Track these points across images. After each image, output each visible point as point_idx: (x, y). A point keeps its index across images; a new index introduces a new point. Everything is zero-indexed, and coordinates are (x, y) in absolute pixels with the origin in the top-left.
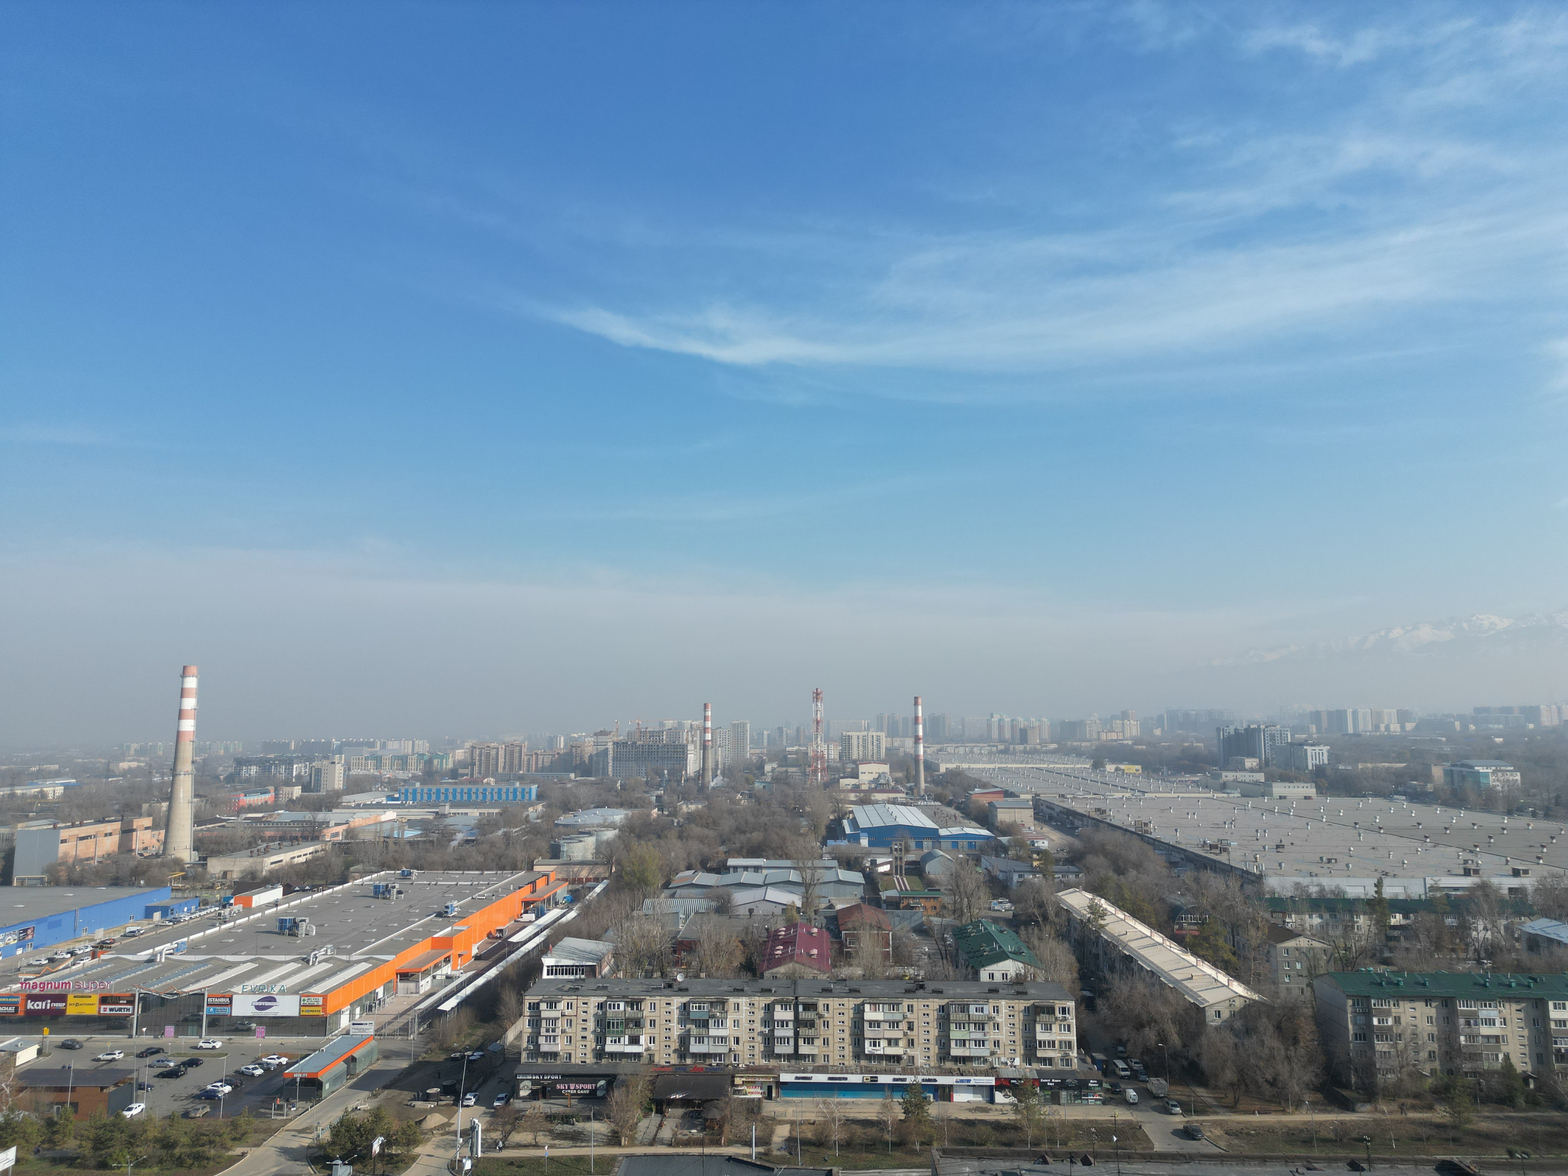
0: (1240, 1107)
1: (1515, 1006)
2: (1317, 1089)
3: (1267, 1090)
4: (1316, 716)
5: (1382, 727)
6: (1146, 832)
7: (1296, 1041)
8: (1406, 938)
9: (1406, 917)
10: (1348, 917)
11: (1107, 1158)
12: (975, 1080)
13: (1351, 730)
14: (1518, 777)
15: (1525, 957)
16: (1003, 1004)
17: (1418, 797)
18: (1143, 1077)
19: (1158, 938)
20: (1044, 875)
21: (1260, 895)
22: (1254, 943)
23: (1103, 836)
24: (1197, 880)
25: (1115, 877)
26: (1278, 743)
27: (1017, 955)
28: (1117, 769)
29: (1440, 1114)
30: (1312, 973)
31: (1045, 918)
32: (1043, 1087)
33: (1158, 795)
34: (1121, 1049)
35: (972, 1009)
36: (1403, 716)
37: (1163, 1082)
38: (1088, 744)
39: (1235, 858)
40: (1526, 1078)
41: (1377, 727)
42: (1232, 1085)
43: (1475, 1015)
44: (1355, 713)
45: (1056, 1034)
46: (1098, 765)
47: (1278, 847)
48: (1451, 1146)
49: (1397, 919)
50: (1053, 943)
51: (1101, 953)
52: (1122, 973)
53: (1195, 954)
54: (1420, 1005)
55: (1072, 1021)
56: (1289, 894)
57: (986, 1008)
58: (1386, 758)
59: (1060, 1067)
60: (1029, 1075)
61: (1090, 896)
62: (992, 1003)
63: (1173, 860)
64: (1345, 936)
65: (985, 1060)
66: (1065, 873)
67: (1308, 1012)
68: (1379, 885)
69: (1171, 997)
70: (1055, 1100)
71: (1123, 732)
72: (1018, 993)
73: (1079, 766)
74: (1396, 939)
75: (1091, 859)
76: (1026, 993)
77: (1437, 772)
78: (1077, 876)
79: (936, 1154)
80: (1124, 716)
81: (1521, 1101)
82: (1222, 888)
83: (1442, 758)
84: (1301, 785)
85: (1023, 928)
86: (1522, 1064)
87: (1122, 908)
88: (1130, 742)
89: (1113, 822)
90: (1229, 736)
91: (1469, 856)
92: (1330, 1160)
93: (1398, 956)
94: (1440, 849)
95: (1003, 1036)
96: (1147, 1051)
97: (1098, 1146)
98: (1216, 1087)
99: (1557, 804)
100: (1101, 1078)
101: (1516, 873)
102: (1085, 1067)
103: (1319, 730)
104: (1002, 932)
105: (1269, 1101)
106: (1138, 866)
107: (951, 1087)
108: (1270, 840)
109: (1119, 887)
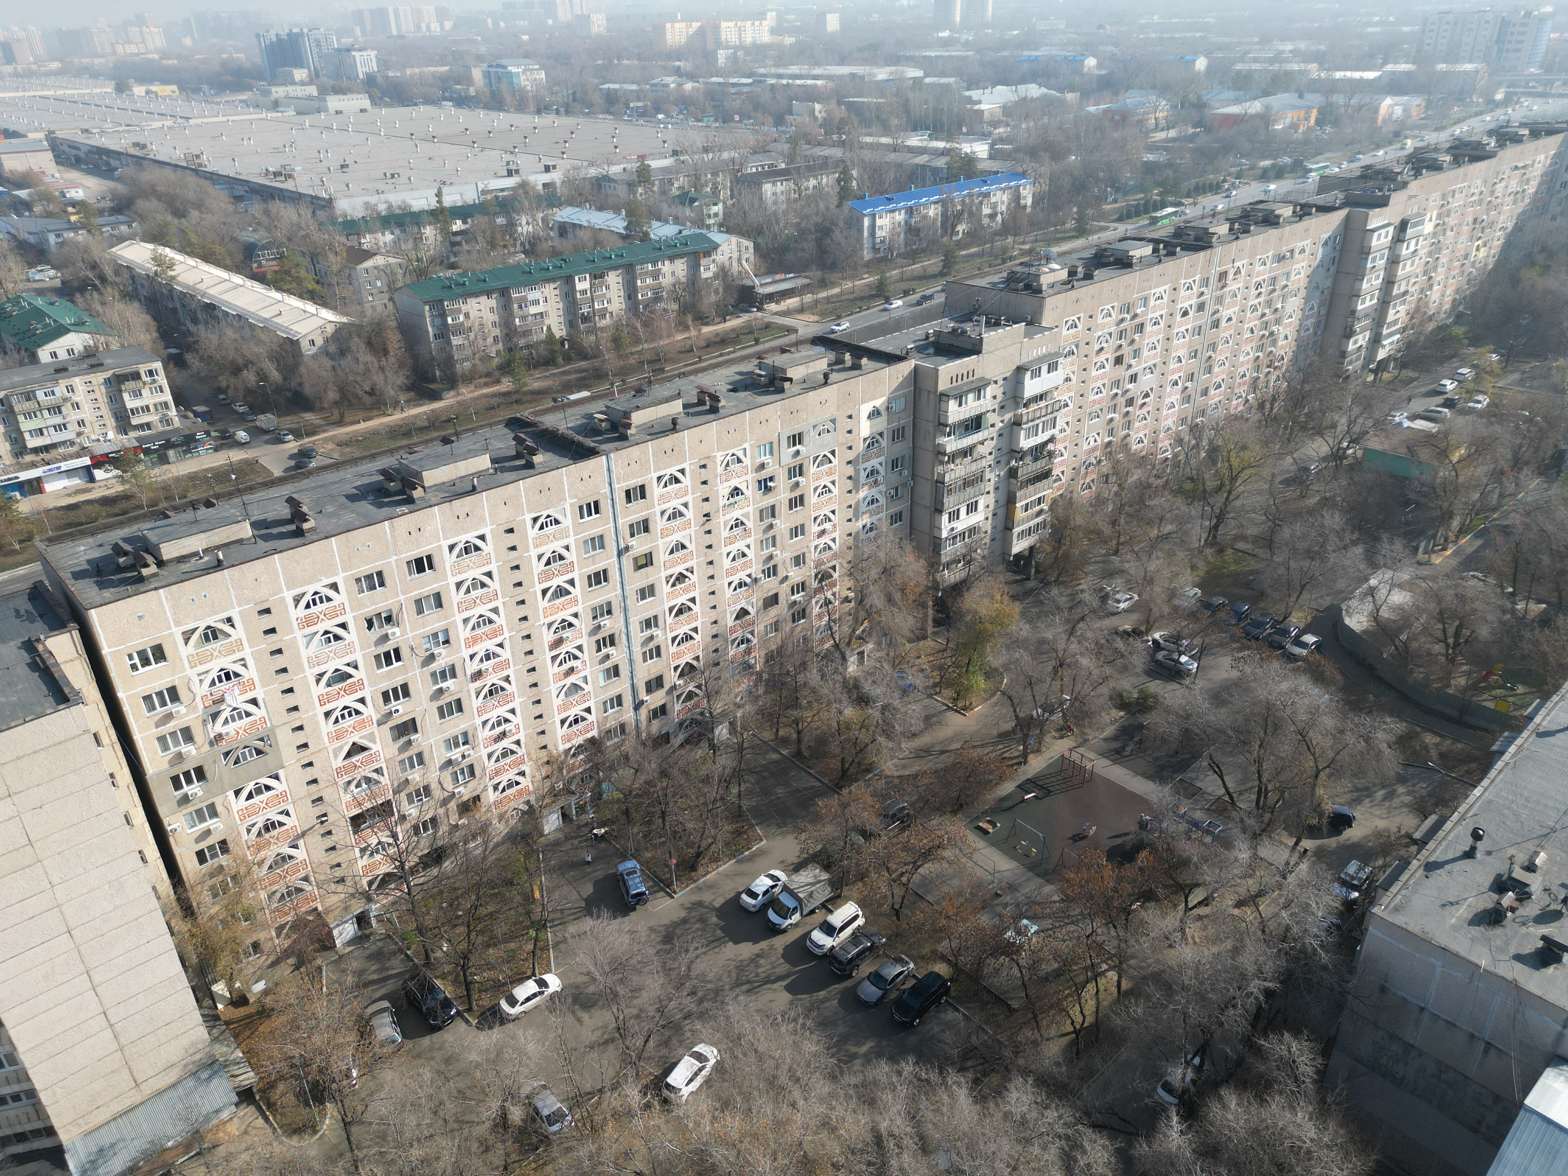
0: (347, 420)
1: (553, 286)
2: (408, 388)
3: (367, 399)
4: (359, 15)
5: (423, 25)
6: (200, 165)
7: (386, 353)
8: (467, 242)
9: (465, 222)
10: (416, 230)
11: (230, 495)
12: (64, 466)
13: (394, 32)
14: (543, 76)
15: (557, 243)
16: (77, 381)
17: (462, 101)
18: (251, 417)
19: (238, 279)
20: (89, 231)
21: (333, 220)
22: (335, 268)
23: (148, 176)
24: (267, 212)
25: (176, 221)
26: (325, 50)
27: (79, 326)
28: (148, 92)
29: (506, 385)
30: (392, 288)
31: (103, 279)
32: (147, 452)
33: (205, 120)
34: (222, 396)
35: (40, 395)
36: (442, 14)
37: (270, 416)
38: (102, 60)
39: (302, 184)
40: (562, 341)
41: (418, 27)
42: (336, 403)
43: (524, 299)
44: (396, 11)
45: (148, 398)
46: (121, 88)
47: (342, 167)
48: (515, 406)
49: (458, 226)
50: (120, 306)
51: (178, 306)
52: (206, 323)
53: (279, 289)
54: (483, 299)
55: (162, 380)
56: (360, 215)
57: (56, 390)
58: (430, 62)
59: (161, 429)
60: (128, 445)
61: (151, 246)
62: (63, 383)
63: (237, 193)
64: (416, 248)
65: (72, 443)
66: (114, 225)
67: (393, 324)
68: (439, 195)
69: (263, 336)
70: (163, 460)
71: (144, 42)
72: (92, 366)
73: (98, 90)
74: (459, 244)
75: (142, 204)
76: (102, 365)
77: (477, 74)
78: (130, 226)
79: (41, 546)
80: (140, 21)
81: (560, 360)
82: (295, 217)
83: (480, 58)
84: (355, 96)
85: (78, 295)
86: (559, 331)
87: (191, 254)
88: (156, 57)
89: (158, 158)
90: (272, 44)
91: (510, 157)
92: (426, 442)
93: (462, 260)
94: (487, 153)
95: (87, 413)
96: (249, 392)
97: (218, 489)
98: (322, 409)
99: (574, 100)
100: (208, 428)
101: (547, 169)
102: (188, 423)
103: (364, 33)
104: (52, 304)
105: (371, 409)
106: (199, 206)
107: (39, 480)
108: (333, 160)
109: (183, 232)
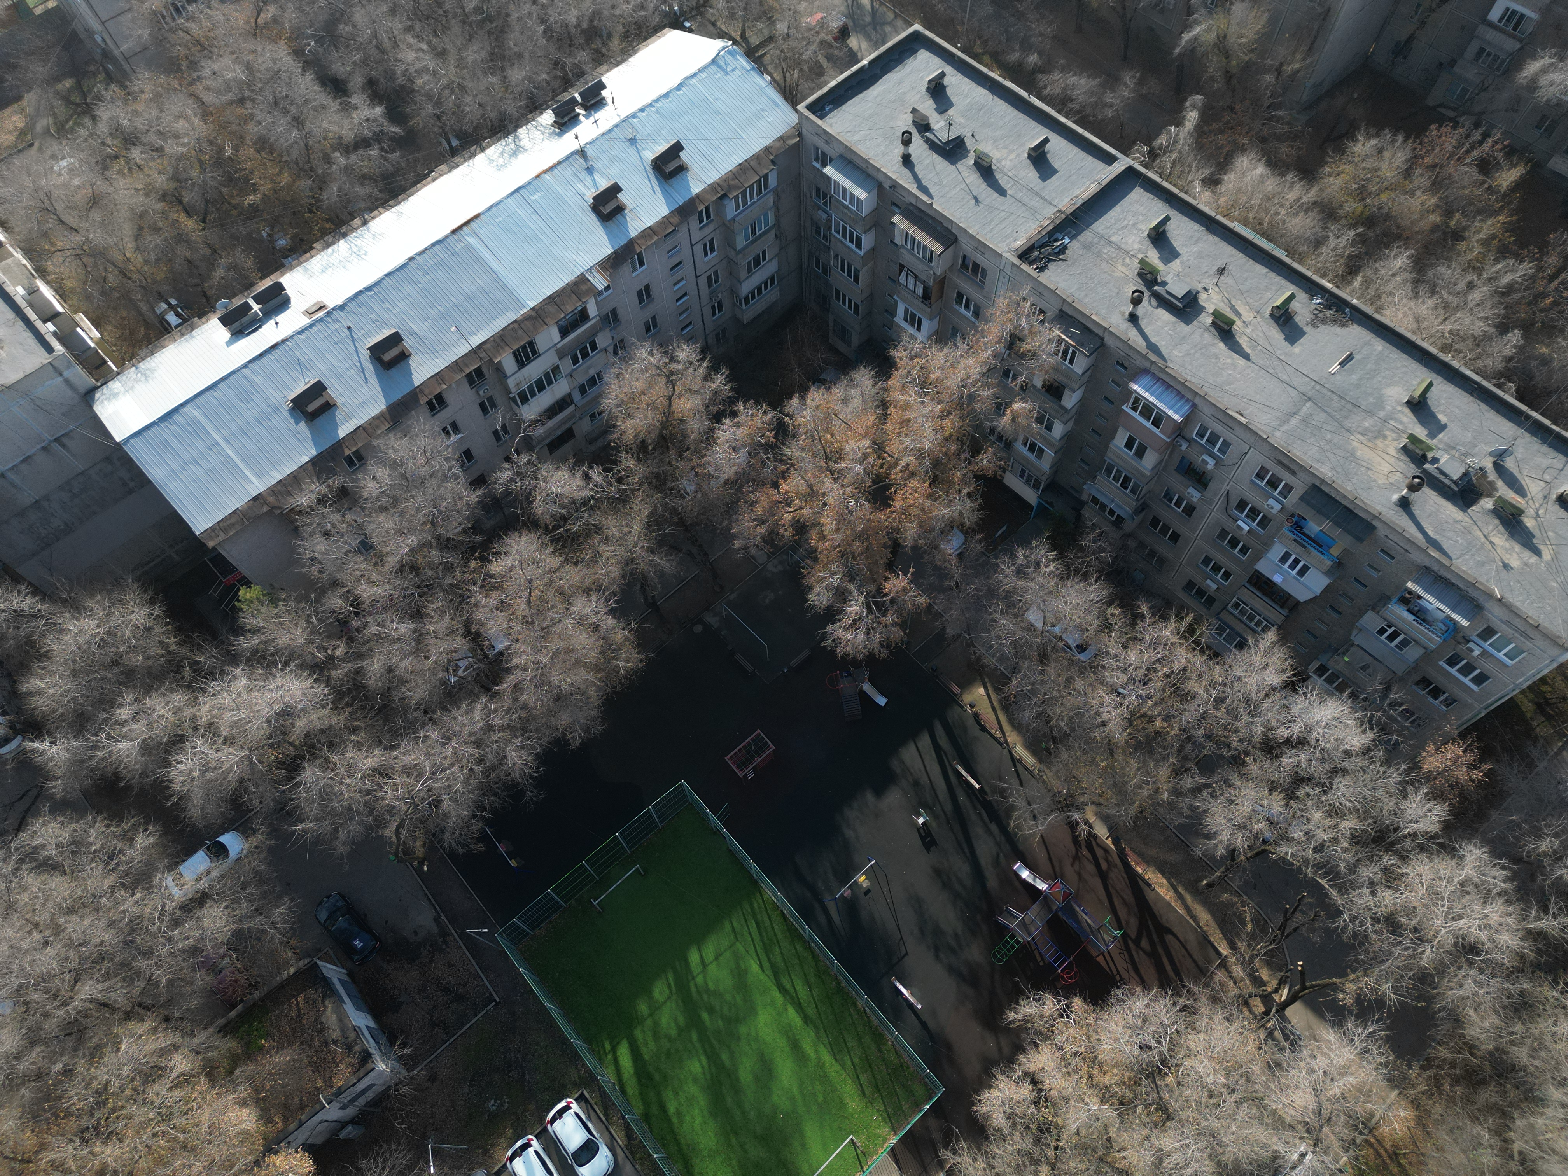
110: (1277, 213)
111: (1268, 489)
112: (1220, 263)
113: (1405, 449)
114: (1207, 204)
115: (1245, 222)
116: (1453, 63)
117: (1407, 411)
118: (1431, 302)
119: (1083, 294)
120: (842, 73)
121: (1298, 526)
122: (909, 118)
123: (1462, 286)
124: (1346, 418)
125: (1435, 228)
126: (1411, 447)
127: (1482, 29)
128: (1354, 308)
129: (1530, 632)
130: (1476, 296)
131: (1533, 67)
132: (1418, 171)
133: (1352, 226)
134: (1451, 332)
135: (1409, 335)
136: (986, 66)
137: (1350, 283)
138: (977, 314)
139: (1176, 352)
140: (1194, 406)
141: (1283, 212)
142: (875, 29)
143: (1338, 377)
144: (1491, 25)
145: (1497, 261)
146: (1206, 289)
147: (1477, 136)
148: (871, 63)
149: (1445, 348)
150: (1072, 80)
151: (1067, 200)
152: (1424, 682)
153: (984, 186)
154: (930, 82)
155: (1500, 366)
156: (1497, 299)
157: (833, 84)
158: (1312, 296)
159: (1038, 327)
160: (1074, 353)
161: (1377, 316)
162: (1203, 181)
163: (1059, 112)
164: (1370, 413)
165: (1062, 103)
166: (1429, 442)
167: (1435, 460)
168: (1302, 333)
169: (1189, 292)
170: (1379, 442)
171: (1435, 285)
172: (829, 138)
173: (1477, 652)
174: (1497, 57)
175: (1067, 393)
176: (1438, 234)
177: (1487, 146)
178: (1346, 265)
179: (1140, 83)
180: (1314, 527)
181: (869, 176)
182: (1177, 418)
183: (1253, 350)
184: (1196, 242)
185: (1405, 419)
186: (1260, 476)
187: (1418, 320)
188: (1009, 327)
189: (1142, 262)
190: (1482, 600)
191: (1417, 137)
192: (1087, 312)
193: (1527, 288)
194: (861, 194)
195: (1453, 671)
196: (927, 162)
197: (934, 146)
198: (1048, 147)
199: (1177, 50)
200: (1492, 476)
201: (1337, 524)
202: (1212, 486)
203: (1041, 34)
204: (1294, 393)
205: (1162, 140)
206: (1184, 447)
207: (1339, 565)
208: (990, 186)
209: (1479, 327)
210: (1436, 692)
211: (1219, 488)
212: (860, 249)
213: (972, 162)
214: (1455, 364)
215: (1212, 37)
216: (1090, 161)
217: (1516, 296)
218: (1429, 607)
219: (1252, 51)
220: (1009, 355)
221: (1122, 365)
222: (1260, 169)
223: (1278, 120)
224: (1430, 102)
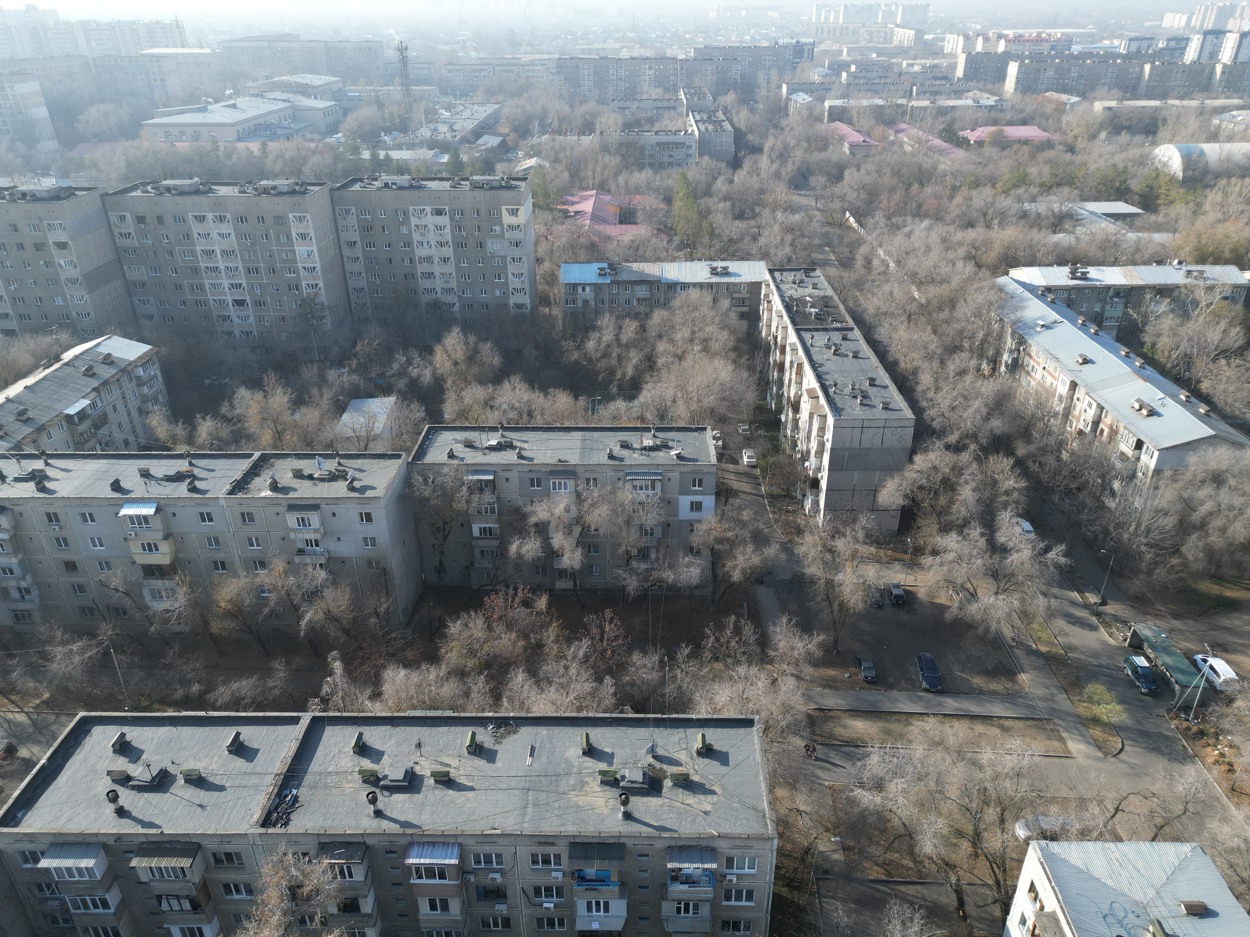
110: (430, 691)
111: (546, 867)
112: (415, 741)
113: (603, 782)
114: (382, 710)
115: (414, 708)
116: (472, 564)
117: (587, 759)
118: (553, 689)
119: (330, 821)
120: (22, 780)
121: (582, 879)
122: (108, 780)
123: (562, 670)
124: (557, 786)
125: (525, 649)
126: (605, 779)
127: (474, 543)
128: (514, 718)
129: (749, 843)
130: (573, 671)
131: (513, 548)
132: (495, 624)
133: (480, 673)
134: (575, 699)
135: (555, 715)
136: (158, 711)
137: (501, 705)
138: (250, 891)
139: (423, 817)
140: (460, 845)
141: (433, 688)
142: (41, 733)
143: (535, 765)
144: (477, 538)
145: (569, 647)
146: (416, 763)
147: (512, 592)
148: (49, 759)
149: (579, 709)
150: (235, 686)
151: (278, 765)
152: (725, 924)
153: (202, 793)
154: (113, 745)
155: (613, 701)
156: (584, 666)
157: (17, 793)
158: (485, 727)
159: (308, 868)
160: (349, 868)
161: (530, 715)
162: (370, 698)
163: (237, 711)
164: (568, 774)
165: (236, 703)
166: (612, 769)
167: (623, 777)
168: (495, 752)
169: (406, 771)
170: (586, 788)
171: (548, 678)
172: (31, 837)
173: (735, 880)
174: (492, 552)
175: (361, 902)
176: (529, 651)
177: (520, 594)
178: (492, 696)
179: (288, 663)
180: (591, 872)
181: (88, 844)
182: (455, 861)
183: (473, 781)
184: (390, 737)
185: (590, 764)
186: (535, 862)
187: (553, 703)
188: (284, 883)
189: (360, 772)
190: (711, 844)
191: (481, 608)
192: (341, 832)
193: (594, 652)
194: (88, 863)
195: (733, 903)
196: (141, 803)
197: (141, 789)
198: (242, 738)
199: (302, 633)
200: (658, 765)
201: (602, 858)
202: (509, 893)
203: (193, 670)
204: (517, 792)
205: (326, 689)
206: (472, 879)
207: (623, 885)
208: (208, 790)
209: (588, 687)
210: (736, 926)
211: (515, 892)
212: (109, 908)
213: (183, 782)
214: (591, 715)
215: (321, 615)
216: (280, 730)
217: (592, 659)
218: (690, 871)
219: (352, 611)
220: (296, 905)
221: (391, 852)
222: (402, 673)
223: (394, 639)
224: (475, 586)
